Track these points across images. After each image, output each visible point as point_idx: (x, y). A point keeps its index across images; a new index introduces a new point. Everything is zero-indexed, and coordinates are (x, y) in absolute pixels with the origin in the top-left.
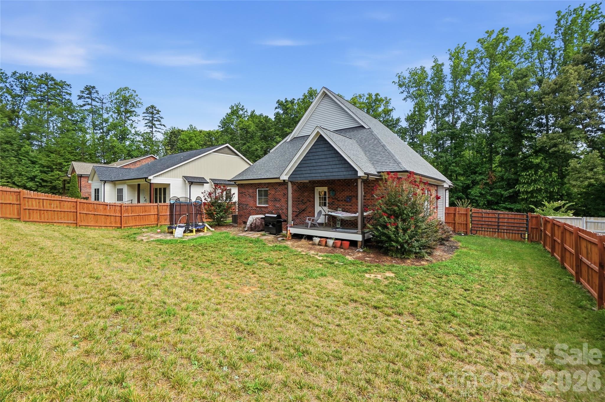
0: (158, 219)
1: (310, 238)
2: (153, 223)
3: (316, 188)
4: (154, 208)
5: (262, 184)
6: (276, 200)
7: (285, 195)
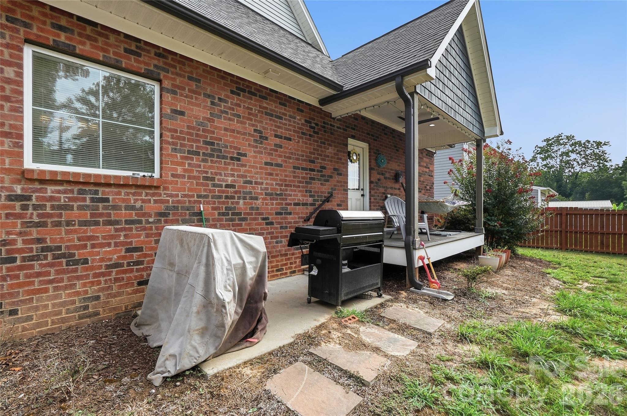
3: (349, 140)
5: (103, 32)
6: (214, 152)
7: (261, 137)
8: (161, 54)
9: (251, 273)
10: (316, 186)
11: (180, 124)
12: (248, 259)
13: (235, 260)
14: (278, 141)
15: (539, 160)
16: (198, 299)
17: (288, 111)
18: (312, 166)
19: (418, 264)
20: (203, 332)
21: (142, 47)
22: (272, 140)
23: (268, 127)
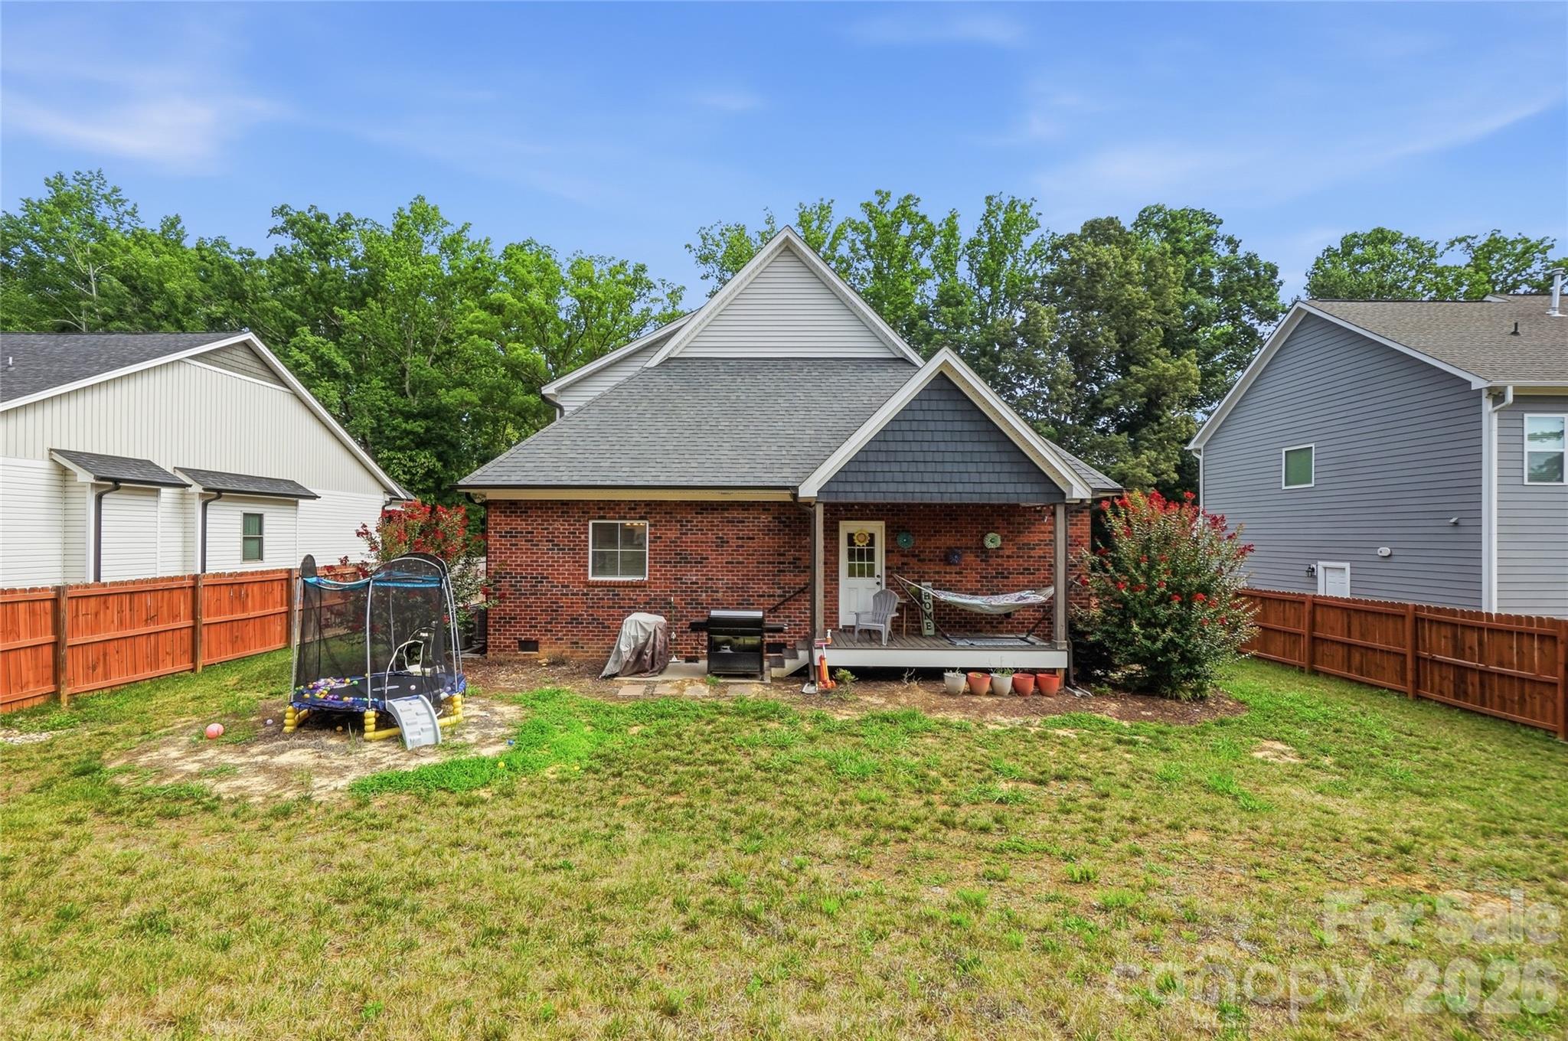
0: (57, 669)
1: (932, 675)
2: (32, 690)
3: (842, 523)
4: (33, 613)
5: (618, 503)
6: (683, 559)
7: (723, 542)
8: (648, 504)
9: (641, 641)
11: (660, 544)
12: (641, 633)
13: (633, 633)
14: (740, 543)
17: (751, 514)
18: (782, 559)
19: (817, 663)
21: (637, 503)
22: (734, 543)
23: (730, 532)
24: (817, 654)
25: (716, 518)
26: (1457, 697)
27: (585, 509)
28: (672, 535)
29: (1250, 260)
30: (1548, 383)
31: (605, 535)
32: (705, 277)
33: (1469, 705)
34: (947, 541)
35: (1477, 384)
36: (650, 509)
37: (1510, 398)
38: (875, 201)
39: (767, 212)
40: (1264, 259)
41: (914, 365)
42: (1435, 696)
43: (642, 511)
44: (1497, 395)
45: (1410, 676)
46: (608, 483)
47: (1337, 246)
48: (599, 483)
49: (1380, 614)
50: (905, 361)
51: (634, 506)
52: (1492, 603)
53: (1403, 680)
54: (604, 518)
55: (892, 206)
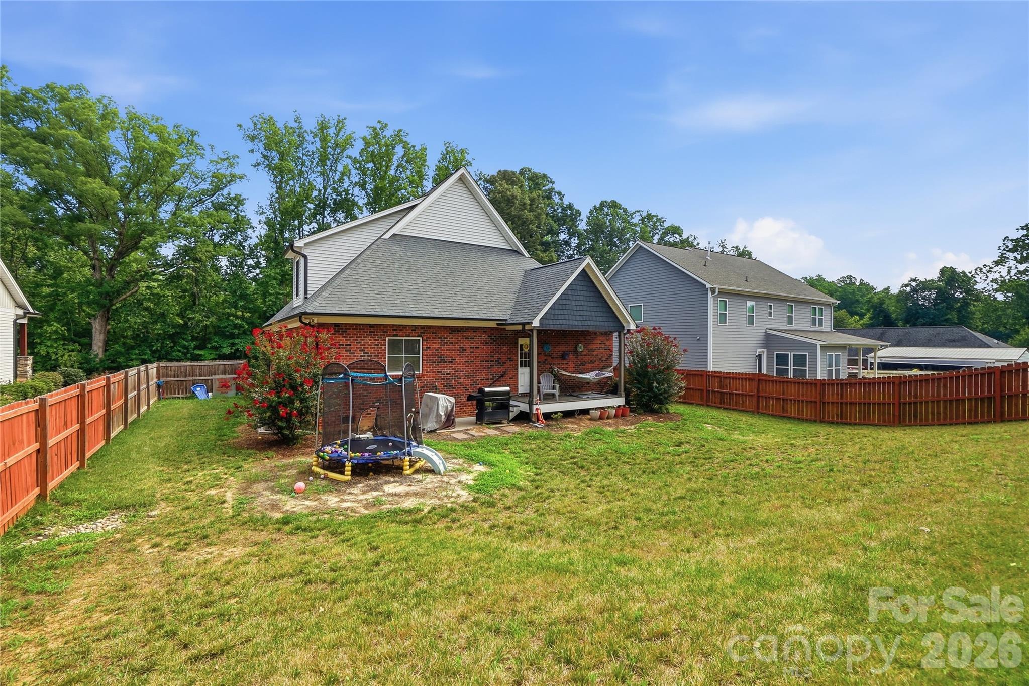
3: (519, 339)
5: (405, 326)
6: (442, 360)
7: (463, 350)
8: (423, 327)
9: (449, 408)
10: (495, 369)
11: (429, 352)
12: (449, 404)
13: (445, 404)
14: (472, 350)
15: (1012, 263)
16: (435, 414)
17: (477, 334)
18: (492, 359)
20: (436, 422)
21: (416, 327)
22: (469, 350)
23: (466, 344)
24: (535, 407)
25: (459, 336)
26: (721, 404)
27: (384, 329)
28: (436, 346)
29: (570, 206)
30: (726, 287)
31: (395, 346)
32: (252, 151)
33: (725, 406)
34: (563, 348)
35: (708, 286)
36: (424, 330)
37: (717, 293)
38: (378, 126)
39: (296, 113)
40: (576, 207)
41: (523, 255)
42: (713, 404)
43: (419, 331)
44: (713, 291)
45: (705, 398)
46: (407, 314)
47: (598, 205)
48: (402, 314)
49: (693, 375)
50: (517, 252)
51: (415, 328)
52: (711, 368)
53: (702, 400)
54: (397, 336)
55: (388, 133)
